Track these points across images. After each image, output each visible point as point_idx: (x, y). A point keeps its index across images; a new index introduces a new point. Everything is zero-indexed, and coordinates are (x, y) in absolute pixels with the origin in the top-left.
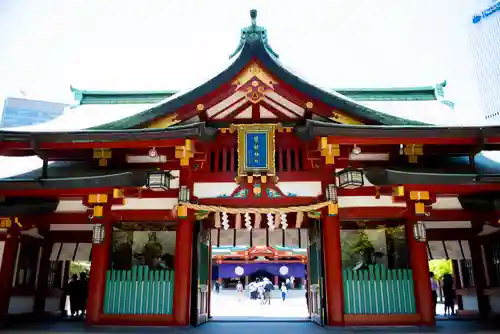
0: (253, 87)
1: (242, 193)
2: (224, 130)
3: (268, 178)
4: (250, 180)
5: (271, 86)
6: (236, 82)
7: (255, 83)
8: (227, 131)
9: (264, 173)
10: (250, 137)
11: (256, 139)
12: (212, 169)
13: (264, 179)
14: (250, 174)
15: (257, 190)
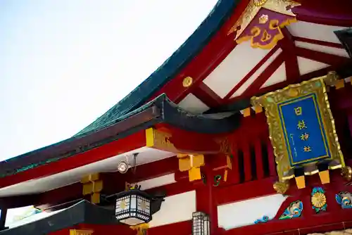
0: (261, 26)
1: (295, 210)
2: (245, 113)
3: (331, 172)
4: (301, 183)
5: (290, 12)
6: (234, 29)
7: (264, 19)
8: (252, 112)
9: (323, 166)
10: (287, 110)
11: (299, 111)
12: (242, 179)
13: (325, 177)
14: (298, 172)
15: (318, 200)
